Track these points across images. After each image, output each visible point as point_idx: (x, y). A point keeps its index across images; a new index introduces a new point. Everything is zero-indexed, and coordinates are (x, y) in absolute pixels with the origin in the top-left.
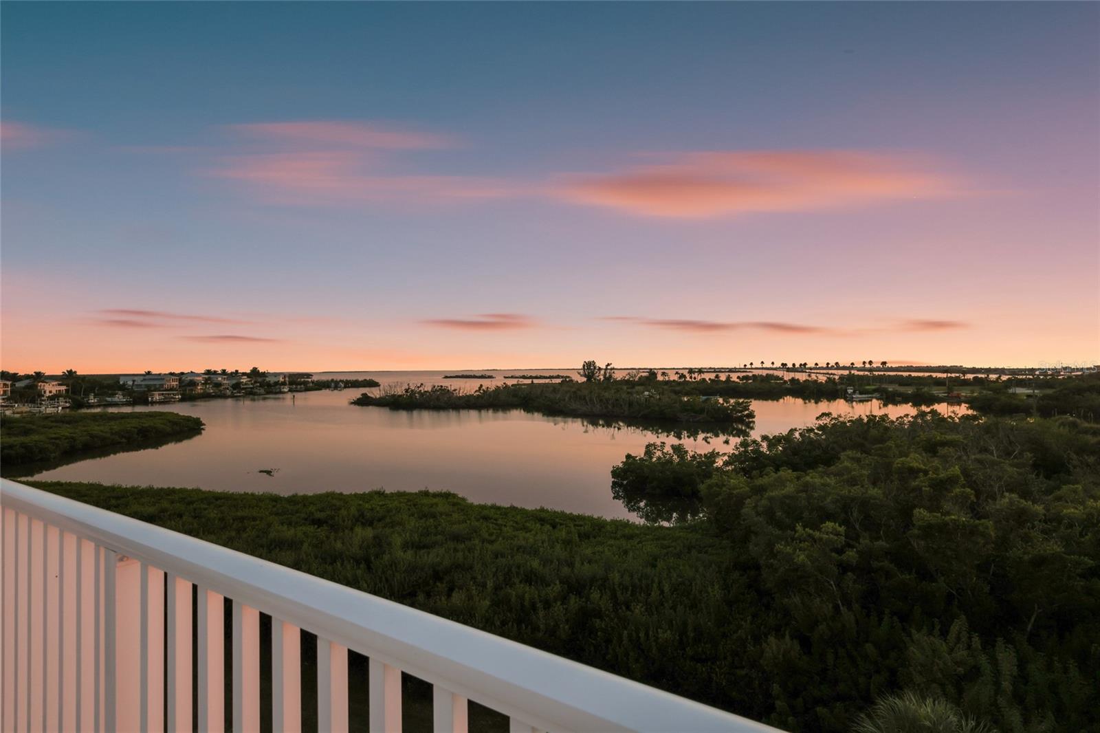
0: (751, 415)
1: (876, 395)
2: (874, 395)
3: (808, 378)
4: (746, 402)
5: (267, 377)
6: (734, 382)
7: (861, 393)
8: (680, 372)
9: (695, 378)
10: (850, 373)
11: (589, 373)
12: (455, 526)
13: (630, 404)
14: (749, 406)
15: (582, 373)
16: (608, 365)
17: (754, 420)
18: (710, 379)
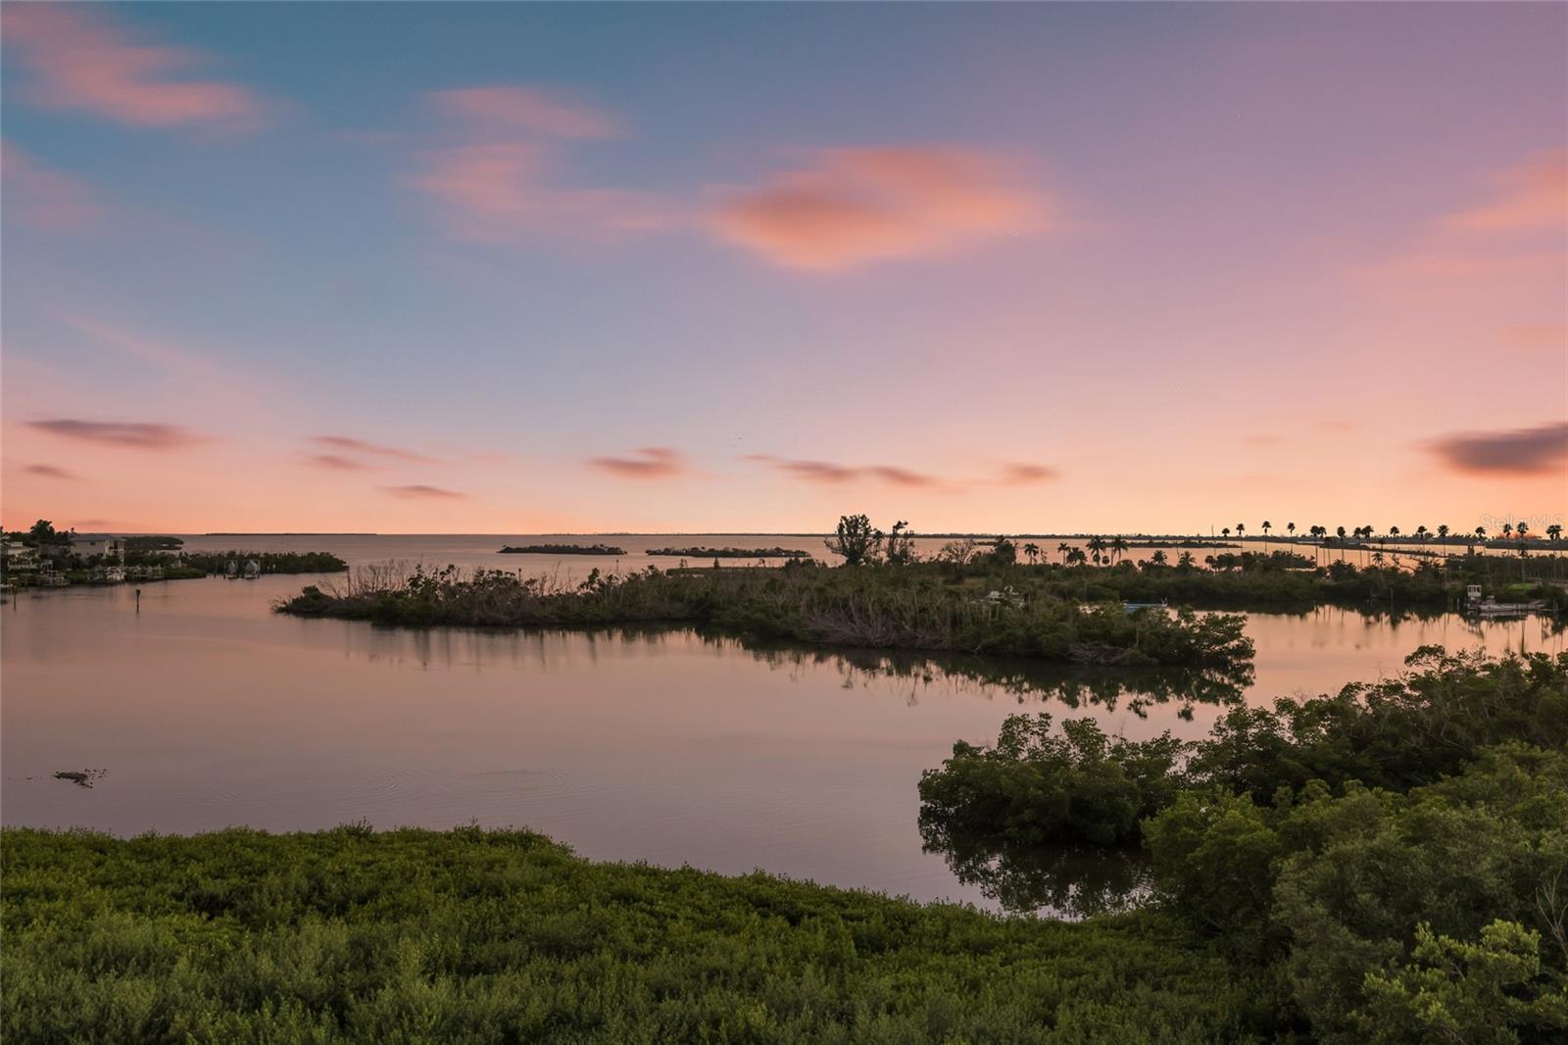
0: (1245, 651)
1: (1536, 604)
2: (1530, 607)
3: (1373, 563)
4: (1235, 619)
5: (70, 544)
6: (1198, 569)
7: (1499, 600)
8: (1072, 544)
9: (1106, 561)
10: (1471, 551)
11: (851, 543)
12: (551, 918)
13: (956, 621)
14: (1239, 628)
15: (836, 545)
16: (899, 526)
17: (1251, 661)
18: (1141, 563)
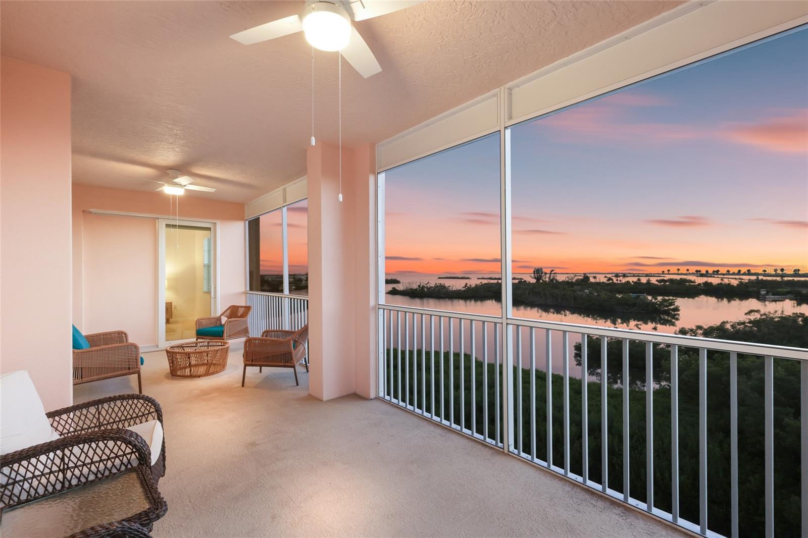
0: (677, 309)
1: (789, 296)
2: (787, 297)
3: (720, 282)
4: (672, 300)
6: (653, 284)
7: (773, 294)
9: (620, 281)
10: (758, 278)
11: (538, 276)
13: (575, 299)
14: (674, 302)
15: (533, 276)
16: (552, 271)
17: (678, 313)
